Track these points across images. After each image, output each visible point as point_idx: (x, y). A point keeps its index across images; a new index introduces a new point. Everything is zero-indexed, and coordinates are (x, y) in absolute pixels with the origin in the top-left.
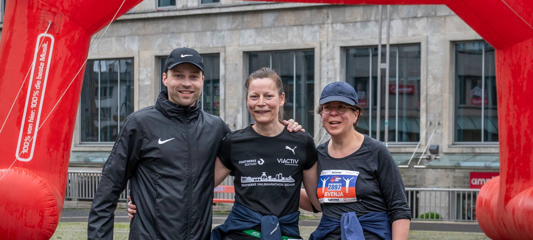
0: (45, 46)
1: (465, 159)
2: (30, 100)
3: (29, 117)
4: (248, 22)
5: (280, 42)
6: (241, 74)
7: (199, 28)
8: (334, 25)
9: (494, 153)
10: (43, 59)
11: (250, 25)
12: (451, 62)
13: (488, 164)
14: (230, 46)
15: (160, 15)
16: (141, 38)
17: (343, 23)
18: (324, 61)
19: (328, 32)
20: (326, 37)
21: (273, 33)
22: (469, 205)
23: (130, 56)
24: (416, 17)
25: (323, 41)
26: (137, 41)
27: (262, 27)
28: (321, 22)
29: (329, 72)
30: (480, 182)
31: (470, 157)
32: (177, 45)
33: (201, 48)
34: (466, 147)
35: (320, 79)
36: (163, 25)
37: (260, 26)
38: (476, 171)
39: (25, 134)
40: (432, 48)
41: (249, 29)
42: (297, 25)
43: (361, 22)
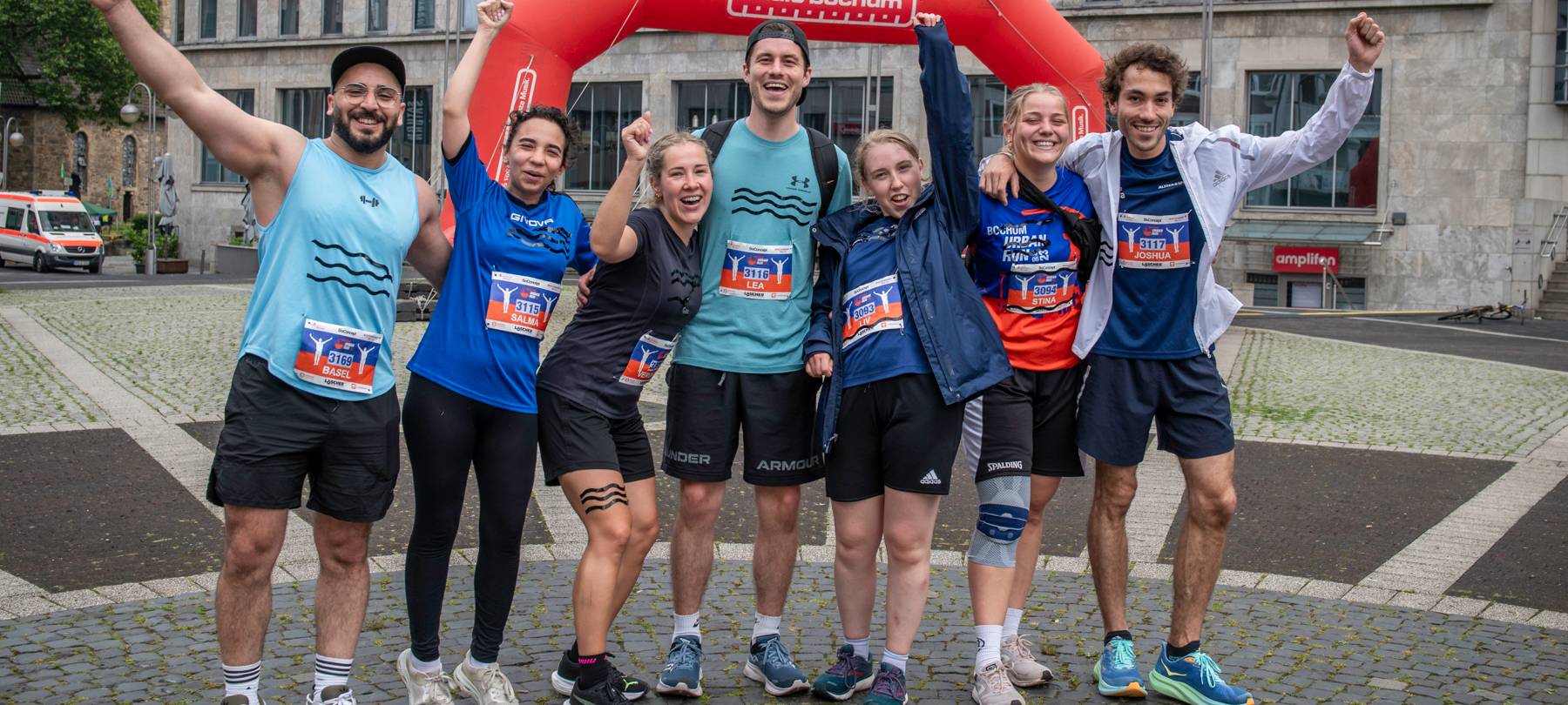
0: (526, 82)
10: (523, 97)
14: (656, 73)
21: (710, 59)
27: (697, 52)
33: (618, 74)
37: (693, 49)
41: (679, 52)
43: (820, 49)
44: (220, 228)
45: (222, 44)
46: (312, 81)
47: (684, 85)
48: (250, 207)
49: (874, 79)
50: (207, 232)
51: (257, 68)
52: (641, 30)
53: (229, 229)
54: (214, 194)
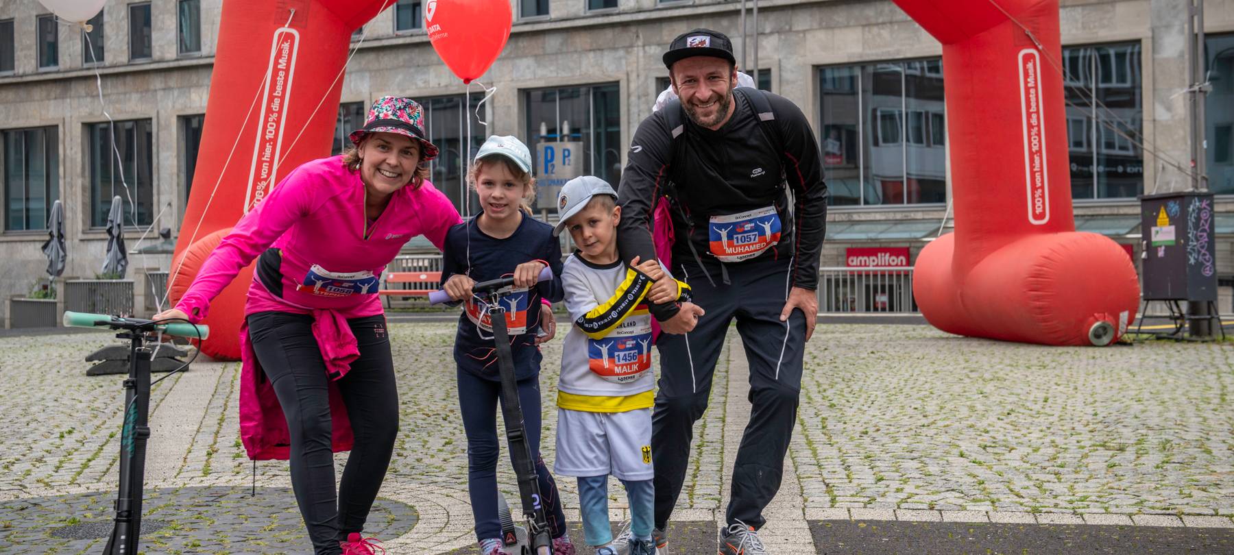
0: (286, 46)
1: (839, 230)
2: (265, 126)
3: (263, 155)
4: (524, 47)
5: (570, 75)
6: (516, 119)
8: (647, 48)
9: (880, 220)
10: (282, 65)
11: (527, 51)
12: (814, 95)
13: (872, 235)
14: (500, 82)
15: (400, 41)
16: (373, 74)
18: (633, 99)
19: (638, 58)
20: (635, 65)
21: (560, 62)
22: (845, 294)
23: (358, 99)
24: (763, 34)
25: (632, 71)
26: (368, 79)
27: (544, 55)
28: (627, 44)
29: (641, 114)
30: (861, 261)
31: (845, 227)
32: (425, 82)
35: (629, 123)
36: (403, 56)
37: (540, 52)
38: (854, 246)
39: (258, 178)
40: (787, 75)
41: (526, 56)
42: (594, 50)
44: (26, 281)
45: (21, 76)
47: (533, 94)
48: (53, 255)
50: (11, 286)
51: (60, 101)
53: (34, 282)
54: (19, 245)
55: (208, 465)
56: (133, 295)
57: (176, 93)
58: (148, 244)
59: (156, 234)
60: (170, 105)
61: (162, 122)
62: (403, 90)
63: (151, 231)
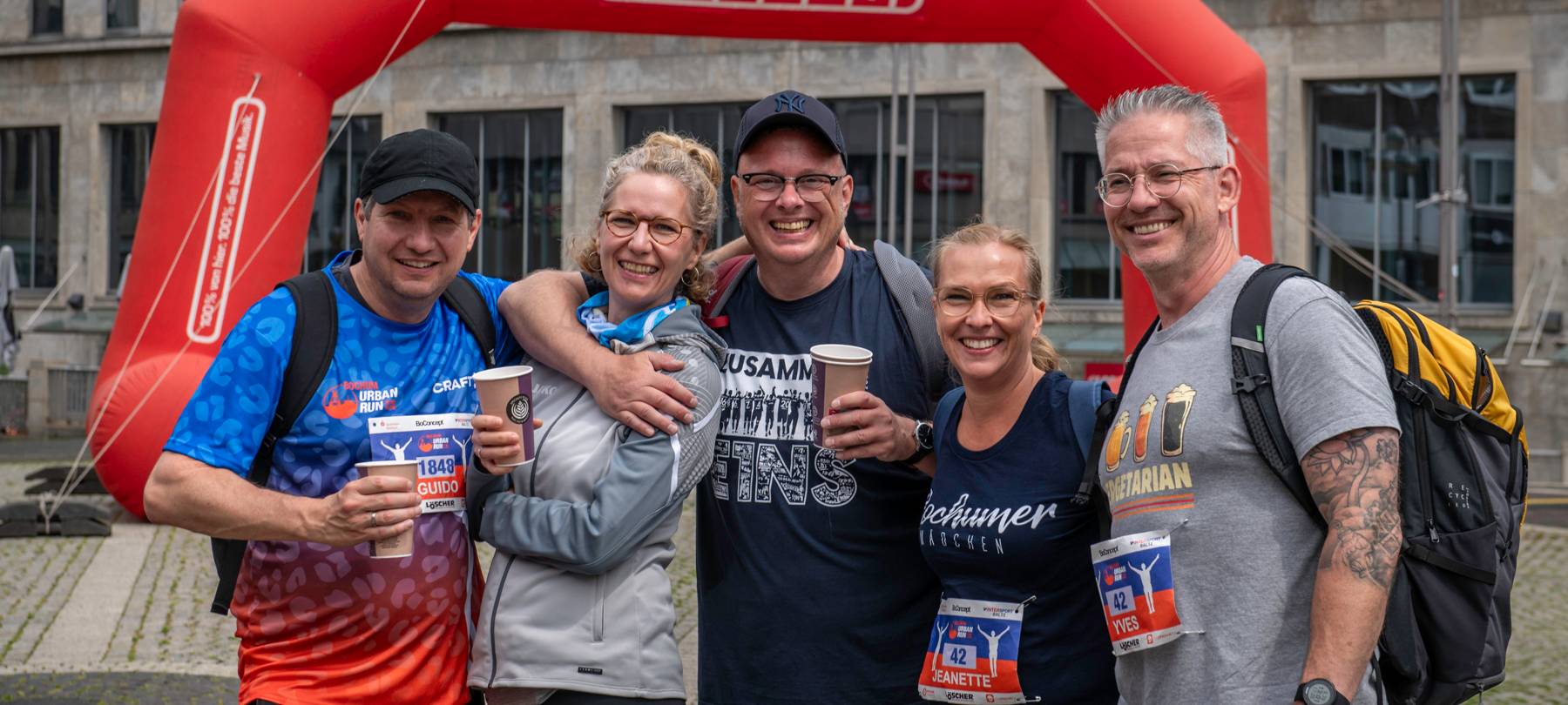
0: (248, 121)
1: (1075, 336)
2: (217, 225)
3: (214, 258)
4: (623, 45)
5: (690, 88)
6: (609, 151)
7: (521, 55)
8: (805, 53)
10: (242, 145)
11: (627, 51)
12: (1048, 134)
14: (586, 93)
17: (823, 49)
19: (791, 67)
20: (786, 78)
21: (676, 67)
23: (373, 111)
26: (392, 82)
27: (653, 57)
28: (776, 45)
31: (1085, 331)
33: (524, 96)
34: (1077, 311)
37: (649, 54)
38: (1098, 361)
39: (206, 289)
40: (1008, 103)
41: (626, 57)
42: (726, 54)
46: (13, 114)
49: (903, 99)
52: (452, 26)
55: (133, 651)
56: (26, 401)
57: (98, 89)
58: (49, 318)
59: (62, 301)
60: (89, 107)
61: (77, 133)
62: (441, 100)
63: (55, 298)
